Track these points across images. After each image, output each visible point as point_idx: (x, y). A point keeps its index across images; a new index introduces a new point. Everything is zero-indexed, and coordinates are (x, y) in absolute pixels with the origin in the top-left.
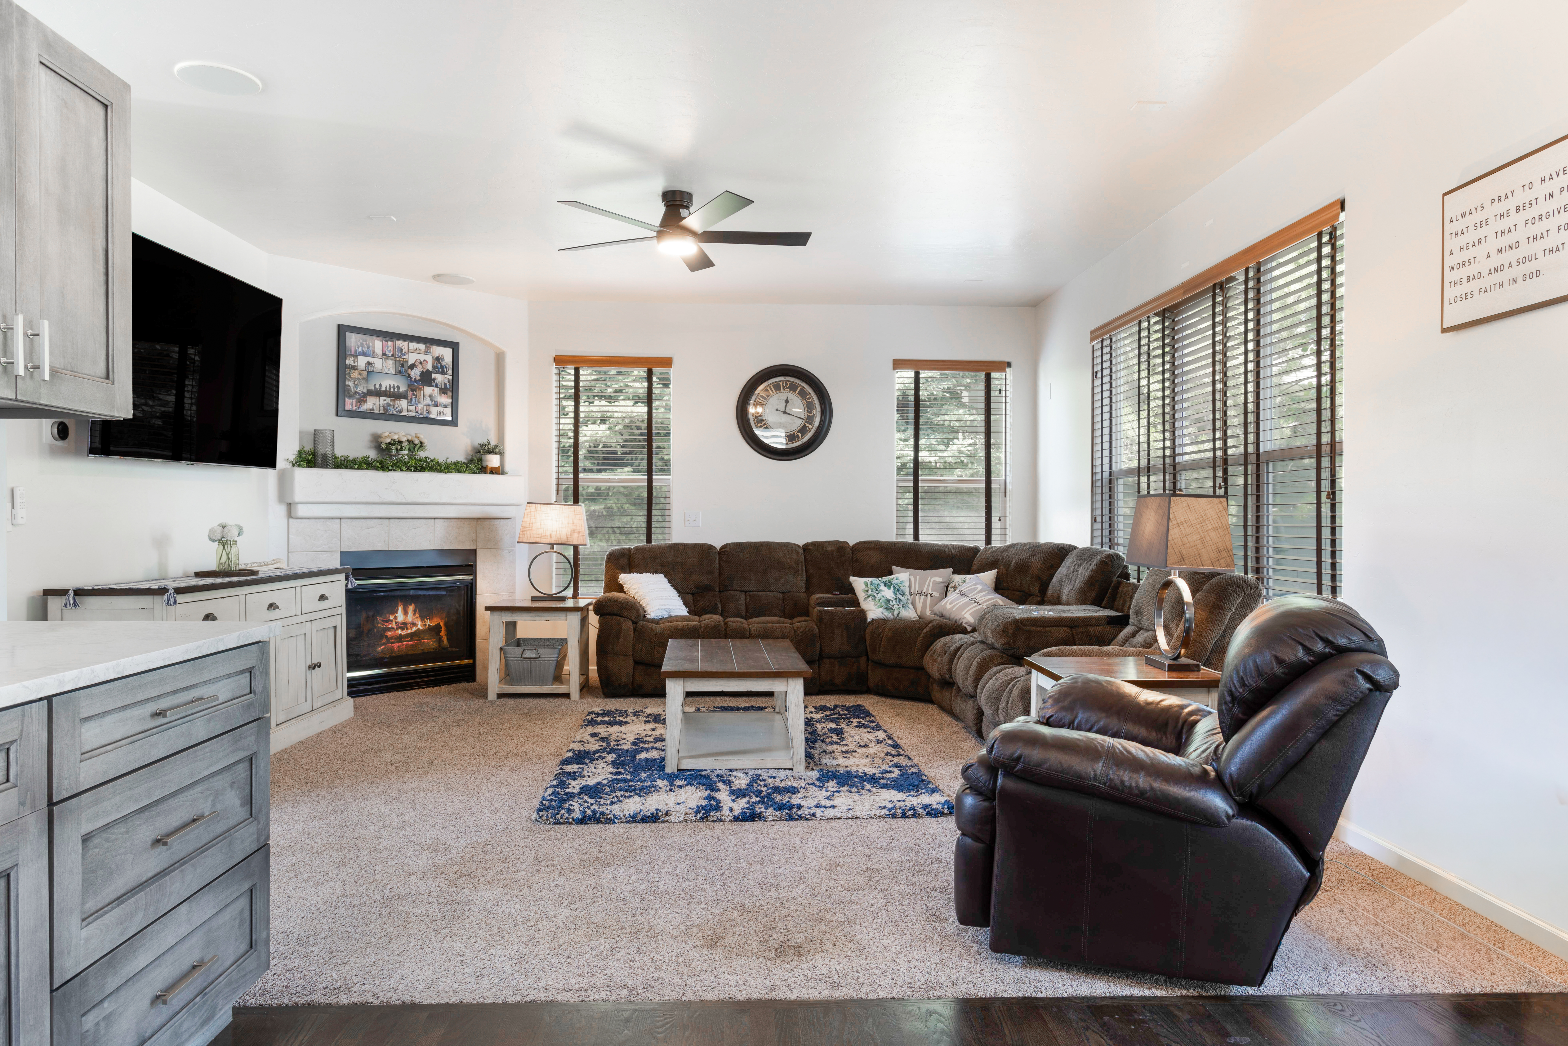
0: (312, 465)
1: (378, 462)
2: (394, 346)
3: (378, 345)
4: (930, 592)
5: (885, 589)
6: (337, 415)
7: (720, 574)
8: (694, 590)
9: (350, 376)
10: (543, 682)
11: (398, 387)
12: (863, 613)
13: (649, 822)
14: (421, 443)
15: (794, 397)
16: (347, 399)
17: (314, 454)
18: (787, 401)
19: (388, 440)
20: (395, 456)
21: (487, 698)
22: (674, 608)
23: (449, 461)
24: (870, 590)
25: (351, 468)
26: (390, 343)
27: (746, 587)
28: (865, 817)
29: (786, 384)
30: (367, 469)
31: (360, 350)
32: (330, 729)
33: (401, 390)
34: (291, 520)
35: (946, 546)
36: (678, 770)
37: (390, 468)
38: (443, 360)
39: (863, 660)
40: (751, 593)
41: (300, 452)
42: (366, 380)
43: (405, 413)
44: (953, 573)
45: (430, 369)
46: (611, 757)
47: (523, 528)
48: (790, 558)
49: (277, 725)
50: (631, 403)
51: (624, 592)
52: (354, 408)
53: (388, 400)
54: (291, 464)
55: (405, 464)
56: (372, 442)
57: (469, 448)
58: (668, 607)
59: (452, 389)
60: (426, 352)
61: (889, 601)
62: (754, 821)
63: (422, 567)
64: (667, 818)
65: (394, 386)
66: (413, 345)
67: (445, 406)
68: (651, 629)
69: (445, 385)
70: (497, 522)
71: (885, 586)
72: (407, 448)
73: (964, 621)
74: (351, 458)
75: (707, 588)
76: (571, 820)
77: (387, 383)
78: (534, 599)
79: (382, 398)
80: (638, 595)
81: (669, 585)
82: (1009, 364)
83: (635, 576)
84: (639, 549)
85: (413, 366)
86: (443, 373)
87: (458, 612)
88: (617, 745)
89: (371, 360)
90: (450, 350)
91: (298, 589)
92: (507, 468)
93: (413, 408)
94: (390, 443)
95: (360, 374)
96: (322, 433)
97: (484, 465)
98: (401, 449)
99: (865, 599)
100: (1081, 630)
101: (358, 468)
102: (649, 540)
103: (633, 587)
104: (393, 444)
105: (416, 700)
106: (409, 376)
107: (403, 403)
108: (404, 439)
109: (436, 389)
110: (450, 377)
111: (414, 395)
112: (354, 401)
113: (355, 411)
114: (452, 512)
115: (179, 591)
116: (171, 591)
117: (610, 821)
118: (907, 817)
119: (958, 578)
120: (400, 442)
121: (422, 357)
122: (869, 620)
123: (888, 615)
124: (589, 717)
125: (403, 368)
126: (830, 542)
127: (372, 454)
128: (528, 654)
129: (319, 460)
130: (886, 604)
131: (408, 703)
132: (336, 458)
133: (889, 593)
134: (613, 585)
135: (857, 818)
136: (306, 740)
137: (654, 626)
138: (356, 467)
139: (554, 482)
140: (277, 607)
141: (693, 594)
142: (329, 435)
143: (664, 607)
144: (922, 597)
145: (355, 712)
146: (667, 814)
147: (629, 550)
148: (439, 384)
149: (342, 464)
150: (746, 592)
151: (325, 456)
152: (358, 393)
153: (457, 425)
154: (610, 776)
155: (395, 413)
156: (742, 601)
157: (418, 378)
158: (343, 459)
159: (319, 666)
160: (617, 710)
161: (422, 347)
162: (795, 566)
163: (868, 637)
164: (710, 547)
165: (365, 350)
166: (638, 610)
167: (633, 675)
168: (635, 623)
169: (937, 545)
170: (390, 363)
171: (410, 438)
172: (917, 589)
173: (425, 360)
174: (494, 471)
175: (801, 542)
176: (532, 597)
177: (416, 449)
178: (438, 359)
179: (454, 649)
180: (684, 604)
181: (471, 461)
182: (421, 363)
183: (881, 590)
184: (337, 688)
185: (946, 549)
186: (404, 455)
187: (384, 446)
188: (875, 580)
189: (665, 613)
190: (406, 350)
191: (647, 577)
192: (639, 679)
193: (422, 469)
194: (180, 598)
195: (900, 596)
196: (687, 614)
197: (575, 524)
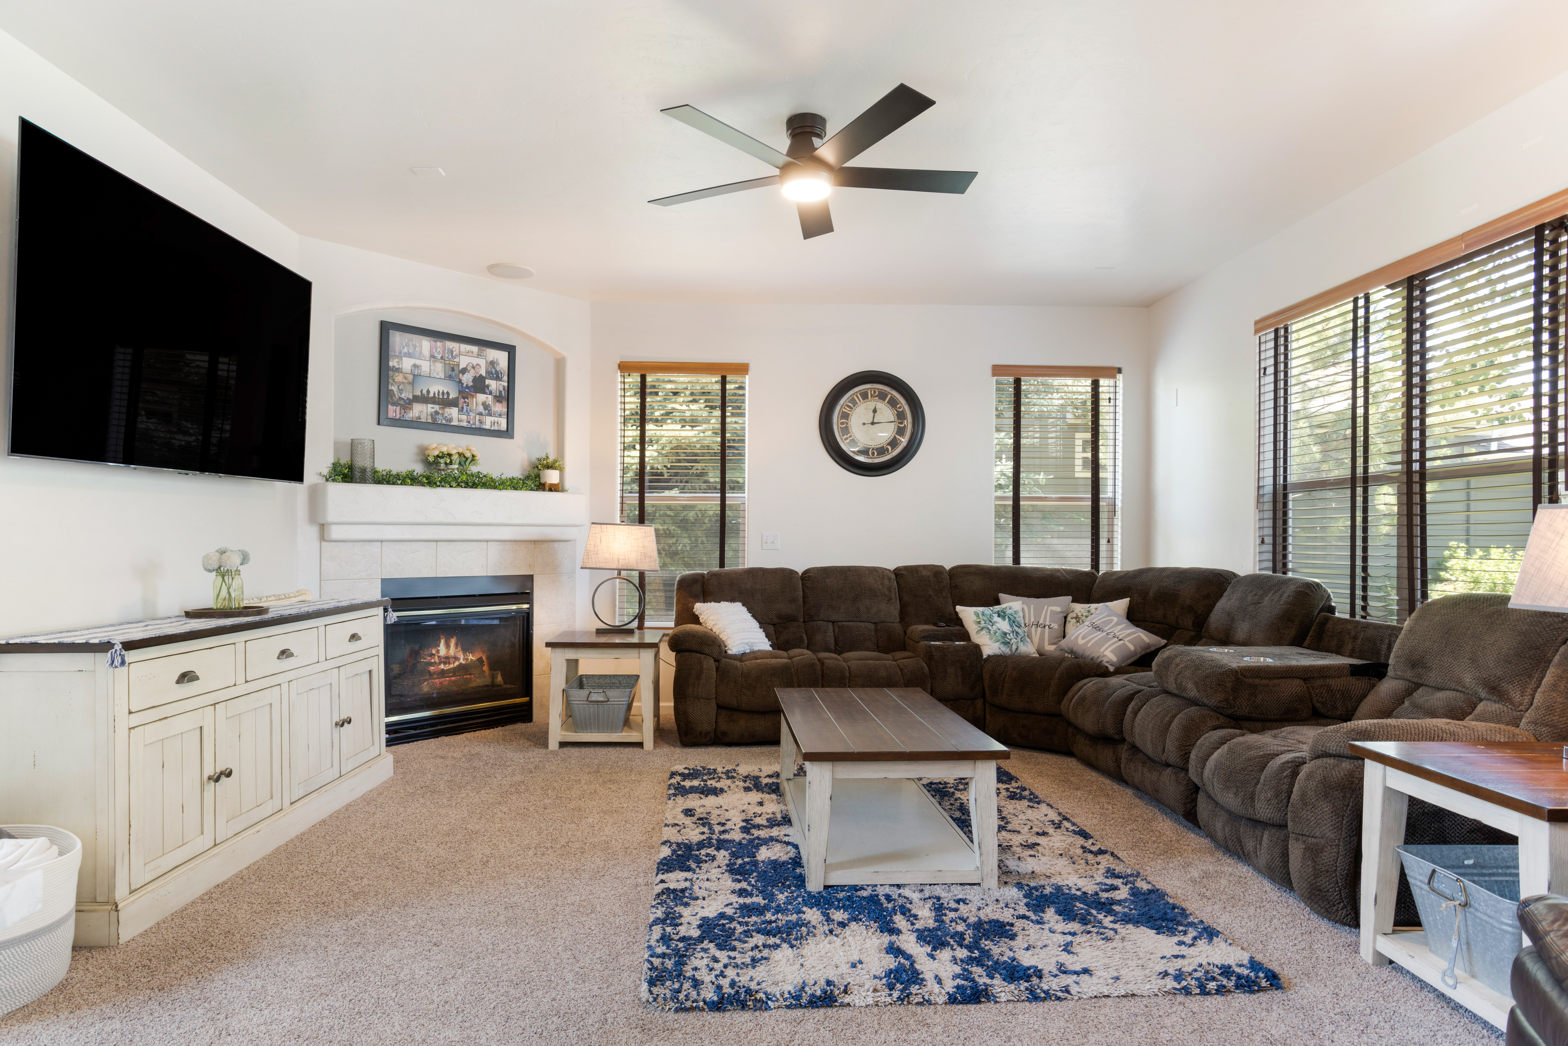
0: (349, 480)
1: (424, 476)
2: (444, 347)
3: (426, 344)
4: (1048, 623)
5: (999, 620)
6: (379, 424)
7: (804, 602)
8: (776, 620)
9: (394, 380)
10: (612, 728)
11: (448, 393)
12: (977, 648)
13: (822, 1006)
14: (473, 456)
15: (883, 407)
16: (390, 406)
17: (351, 467)
18: (875, 411)
19: (436, 453)
20: (443, 470)
21: (547, 747)
22: (757, 641)
23: (504, 477)
24: (983, 622)
25: (394, 484)
26: (439, 344)
27: (834, 617)
28: (1145, 993)
29: (875, 392)
30: (412, 485)
31: (405, 350)
32: (363, 798)
33: (451, 397)
34: (324, 543)
35: (1058, 570)
36: (826, 887)
37: (438, 483)
38: (498, 364)
39: (979, 703)
40: (840, 624)
41: (335, 466)
42: (412, 384)
43: (455, 423)
44: (1073, 602)
45: (484, 375)
46: (723, 856)
47: (587, 551)
48: (882, 584)
49: (291, 804)
50: (678, 427)
51: (700, 624)
52: (398, 417)
53: (437, 407)
54: (324, 479)
55: (455, 479)
56: (418, 454)
57: (526, 463)
58: (751, 640)
59: (508, 397)
60: (479, 355)
61: (1005, 634)
62: (980, 1002)
63: (474, 596)
64: (847, 999)
65: (443, 393)
66: (465, 347)
67: (500, 416)
68: (736, 668)
69: (500, 392)
70: (556, 545)
71: (999, 616)
72: (458, 462)
73: (1105, 660)
74: (394, 472)
75: (791, 619)
76: (701, 1004)
77: (435, 388)
78: (599, 632)
79: (430, 406)
80: (717, 627)
81: (750, 615)
82: (1119, 371)
83: (712, 605)
84: (712, 575)
85: (464, 371)
86: (498, 378)
87: (513, 645)
88: (724, 832)
89: (418, 362)
90: (506, 354)
91: (322, 629)
92: (568, 484)
93: (464, 417)
94: (438, 456)
95: (405, 378)
96: (361, 444)
97: (542, 481)
98: (451, 463)
99: (978, 631)
100: (1319, 682)
101: (401, 484)
102: (722, 564)
103: (711, 618)
104: (442, 457)
105: (467, 749)
106: (460, 381)
107: (454, 412)
108: (453, 452)
109: (490, 397)
110: (506, 384)
111: (465, 402)
112: (398, 408)
113: (399, 419)
114: (507, 534)
115: (129, 646)
116: (118, 647)
117: (762, 1005)
118: (1209, 994)
119: (1079, 608)
120: (450, 455)
121: (475, 361)
122: (985, 657)
123: (1006, 650)
124: (673, 781)
125: (453, 373)
126: (924, 566)
127: (419, 469)
128: (594, 697)
129: (357, 474)
130: (1003, 638)
131: (458, 755)
132: (377, 472)
133: (1004, 625)
134: (687, 616)
135: (1133, 995)
136: (331, 816)
137: (738, 663)
138: (399, 482)
139: (619, 500)
140: (292, 655)
141: (774, 625)
142: (368, 446)
143: (746, 641)
144: (1039, 629)
145: (395, 768)
146: (845, 991)
147: (702, 575)
148: (494, 391)
149: (383, 479)
150: (833, 622)
151: (363, 471)
152: (402, 399)
153: (512, 437)
154: (734, 899)
155: (444, 422)
156: (830, 633)
157: (471, 384)
158: (384, 473)
159: (349, 722)
160: (704, 768)
161: (475, 349)
162: (887, 593)
163: (986, 677)
164: (791, 573)
165: (411, 351)
166: (720, 646)
167: (716, 722)
168: (717, 661)
169: (1047, 570)
170: (439, 366)
171: (461, 451)
172: (1032, 620)
173: (478, 365)
174: (553, 488)
175: (891, 566)
176: (597, 630)
177: (467, 463)
178: (492, 363)
179: (508, 686)
180: (767, 636)
181: (528, 477)
182: (473, 367)
183: (995, 622)
184: (373, 744)
185: (1059, 574)
186: (453, 469)
187: (431, 459)
188: (987, 610)
189: (748, 647)
190: (457, 352)
191: (725, 605)
192: (723, 726)
193: (474, 486)
194: (132, 656)
195: (1016, 628)
196: (771, 649)
197: (644, 547)
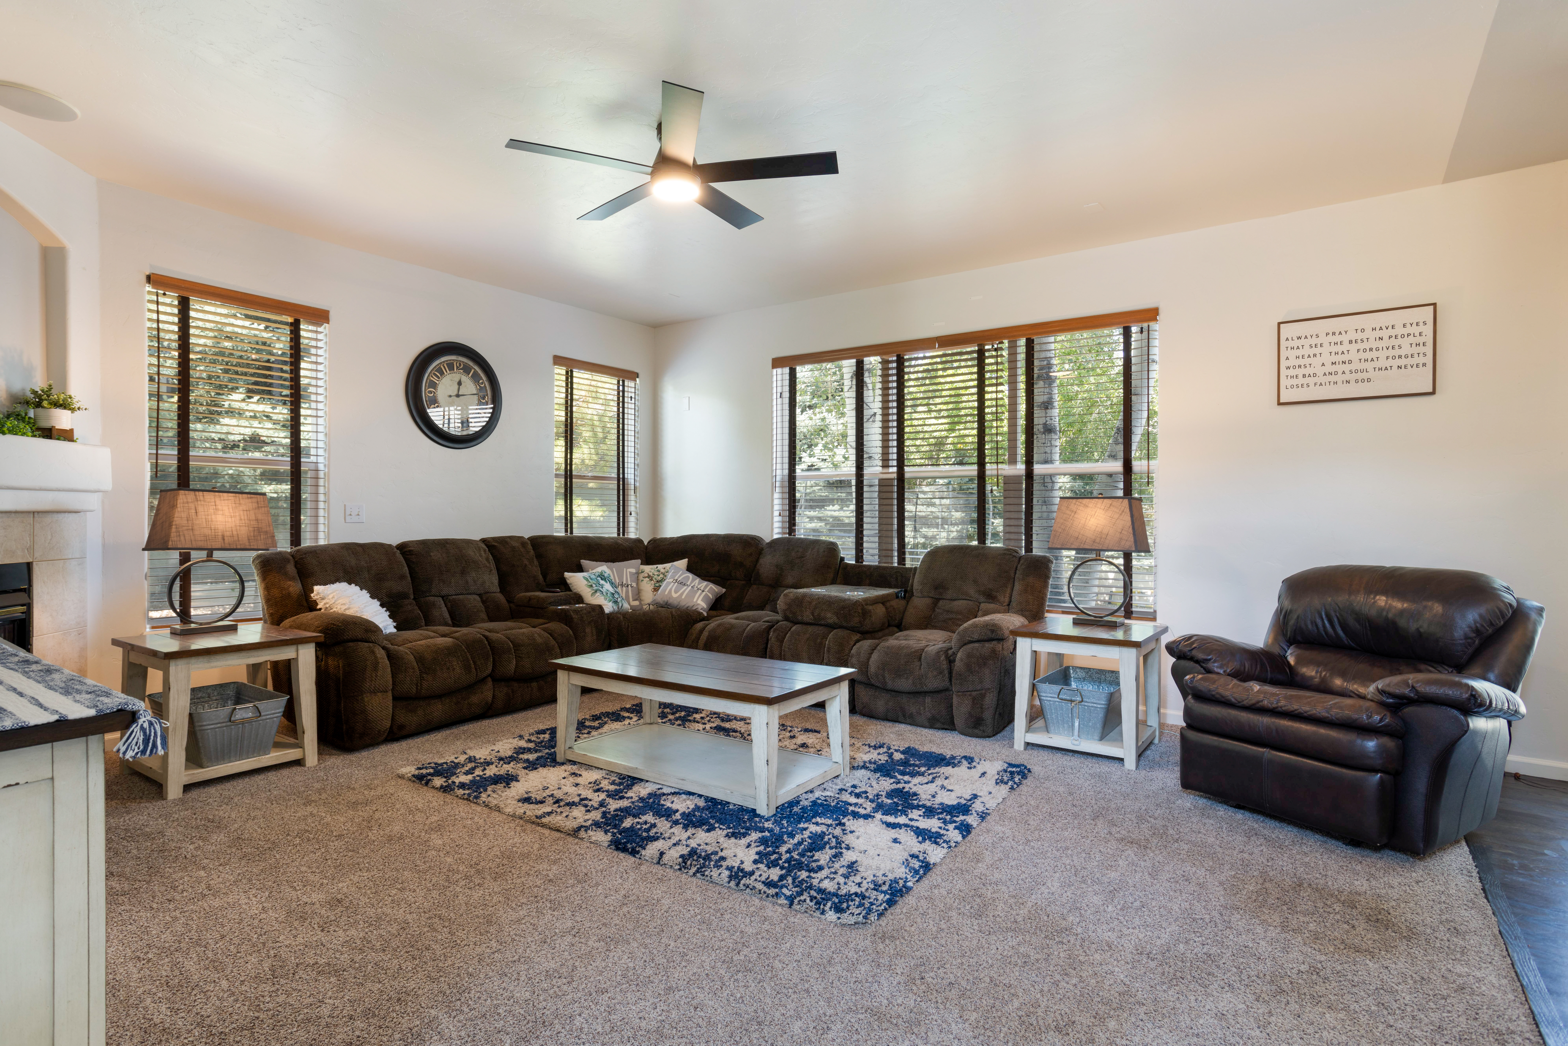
4: (629, 583)
7: (412, 578)
8: (391, 599)
15: (467, 381)
18: (460, 383)
22: (385, 623)
27: (443, 591)
29: (460, 364)
36: (777, 809)
40: (450, 598)
44: (642, 564)
48: (481, 556)
51: (320, 610)
57: (4, 395)
70: (60, 518)
73: (700, 608)
75: (404, 596)
81: (368, 595)
82: (637, 375)
83: (336, 587)
88: (603, 804)
92: (81, 432)
97: (43, 424)
99: (593, 594)
119: (649, 569)
123: (619, 608)
126: (509, 538)
128: (240, 715)
133: (608, 587)
139: (148, 458)
141: (391, 604)
144: (624, 589)
147: (289, 554)
150: (444, 597)
156: (444, 608)
162: (485, 564)
163: (614, 632)
164: (385, 546)
167: (392, 716)
168: (384, 648)
172: (619, 581)
175: (478, 538)
180: (390, 617)
188: (583, 575)
192: (401, 719)
196: (395, 630)
197: (257, 520)
